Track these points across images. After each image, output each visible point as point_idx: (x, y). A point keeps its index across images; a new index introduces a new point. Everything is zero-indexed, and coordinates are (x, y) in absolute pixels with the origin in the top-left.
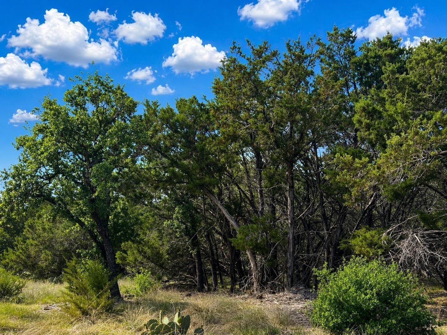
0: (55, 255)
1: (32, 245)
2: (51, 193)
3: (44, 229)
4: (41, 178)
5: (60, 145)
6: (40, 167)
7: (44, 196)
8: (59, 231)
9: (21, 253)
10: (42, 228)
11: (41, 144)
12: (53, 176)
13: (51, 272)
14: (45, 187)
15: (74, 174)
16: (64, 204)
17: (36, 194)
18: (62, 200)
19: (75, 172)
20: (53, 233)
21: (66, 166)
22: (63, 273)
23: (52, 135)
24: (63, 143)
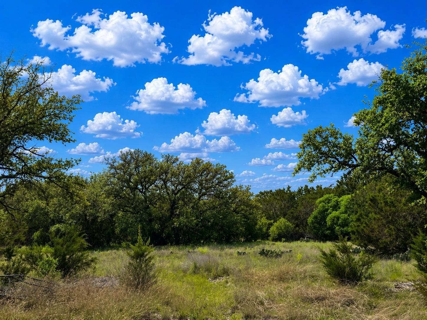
0: (399, 230)
1: (375, 219)
2: (393, 166)
3: (386, 203)
4: (383, 150)
5: (401, 114)
6: (381, 140)
7: (386, 169)
8: (402, 205)
9: (364, 227)
10: (384, 202)
11: (381, 116)
12: (395, 148)
13: (396, 248)
14: (386, 160)
15: (416, 143)
16: (407, 175)
17: (378, 167)
18: (404, 172)
19: (418, 142)
20: (395, 207)
21: (407, 136)
22: (408, 249)
23: (393, 105)
24: (404, 112)
